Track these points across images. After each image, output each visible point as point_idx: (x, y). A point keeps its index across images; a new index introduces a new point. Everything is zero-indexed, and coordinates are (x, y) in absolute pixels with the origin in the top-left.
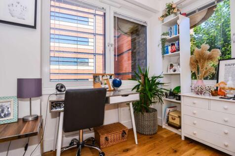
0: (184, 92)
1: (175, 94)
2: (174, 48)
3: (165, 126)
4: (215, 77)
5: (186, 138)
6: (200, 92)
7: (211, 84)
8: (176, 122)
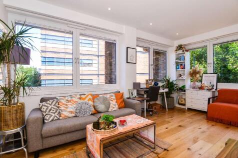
0: (187, 87)
1: (182, 89)
2: (182, 66)
3: (177, 105)
4: (201, 81)
5: (188, 108)
6: (194, 88)
7: (198, 84)
8: (183, 102)
